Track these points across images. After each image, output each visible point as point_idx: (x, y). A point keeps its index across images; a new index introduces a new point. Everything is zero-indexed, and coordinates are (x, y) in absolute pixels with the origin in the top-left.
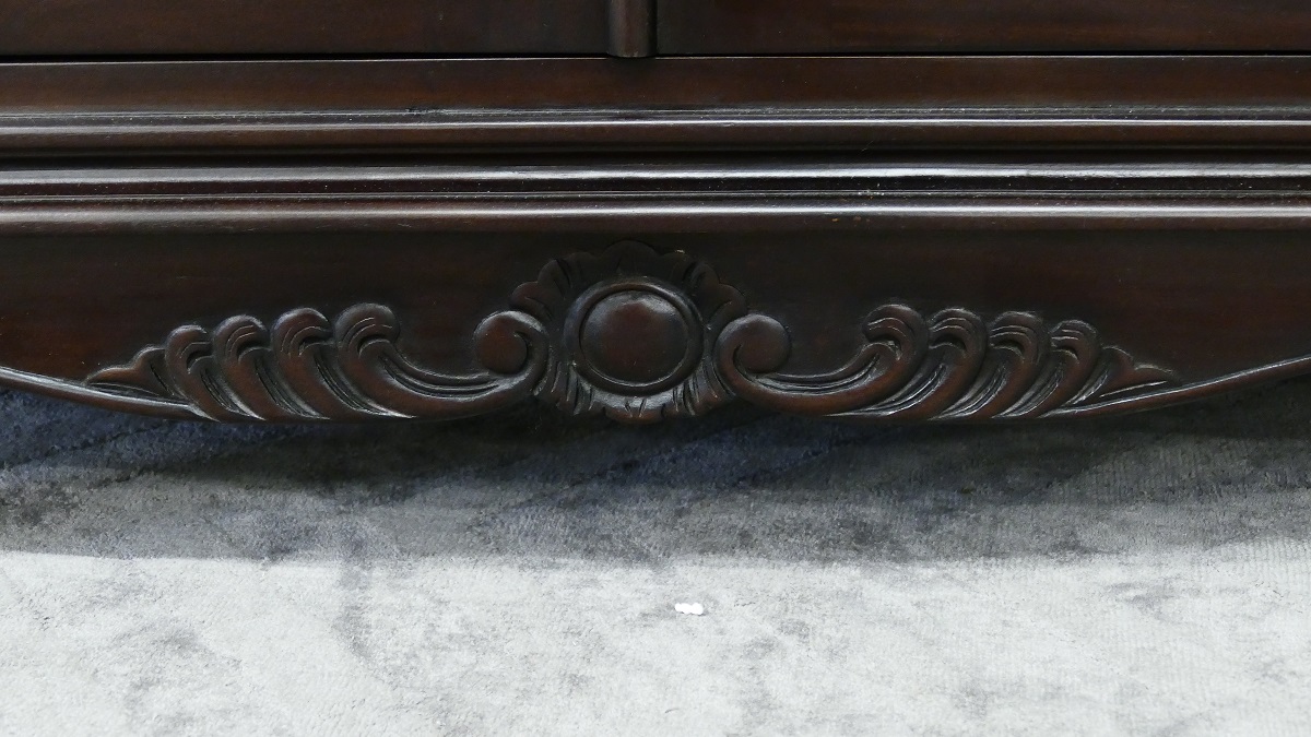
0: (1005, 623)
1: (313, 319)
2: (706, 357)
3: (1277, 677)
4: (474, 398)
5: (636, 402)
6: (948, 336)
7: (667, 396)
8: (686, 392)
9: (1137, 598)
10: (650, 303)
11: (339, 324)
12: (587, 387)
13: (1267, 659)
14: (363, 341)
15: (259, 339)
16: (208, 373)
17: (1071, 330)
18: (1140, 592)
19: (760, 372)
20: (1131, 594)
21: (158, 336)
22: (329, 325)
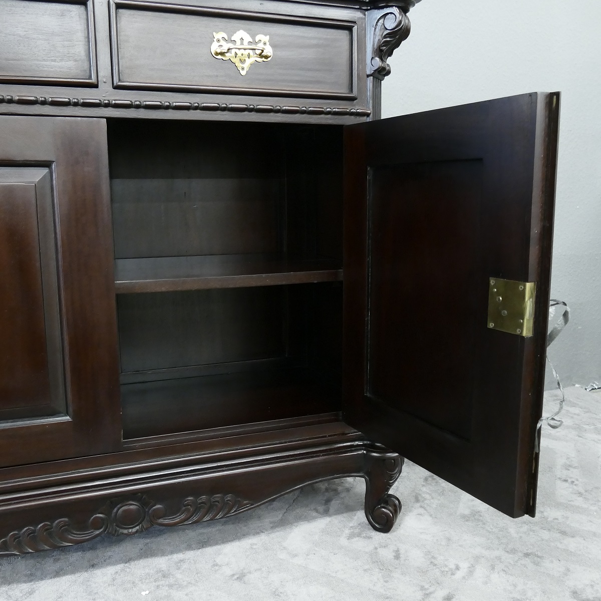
0: (210, 595)
1: (48, 525)
2: (146, 517)
3: (278, 595)
4: (90, 537)
5: (130, 530)
6: (202, 503)
7: (138, 527)
8: (142, 526)
9: (238, 578)
10: (132, 507)
11: (54, 524)
12: (118, 529)
13: (274, 590)
14: (61, 527)
15: (34, 532)
16: (19, 543)
17: (229, 497)
18: (237, 576)
19: (159, 518)
20: (236, 577)
21: (5, 536)
22: (51, 525)
